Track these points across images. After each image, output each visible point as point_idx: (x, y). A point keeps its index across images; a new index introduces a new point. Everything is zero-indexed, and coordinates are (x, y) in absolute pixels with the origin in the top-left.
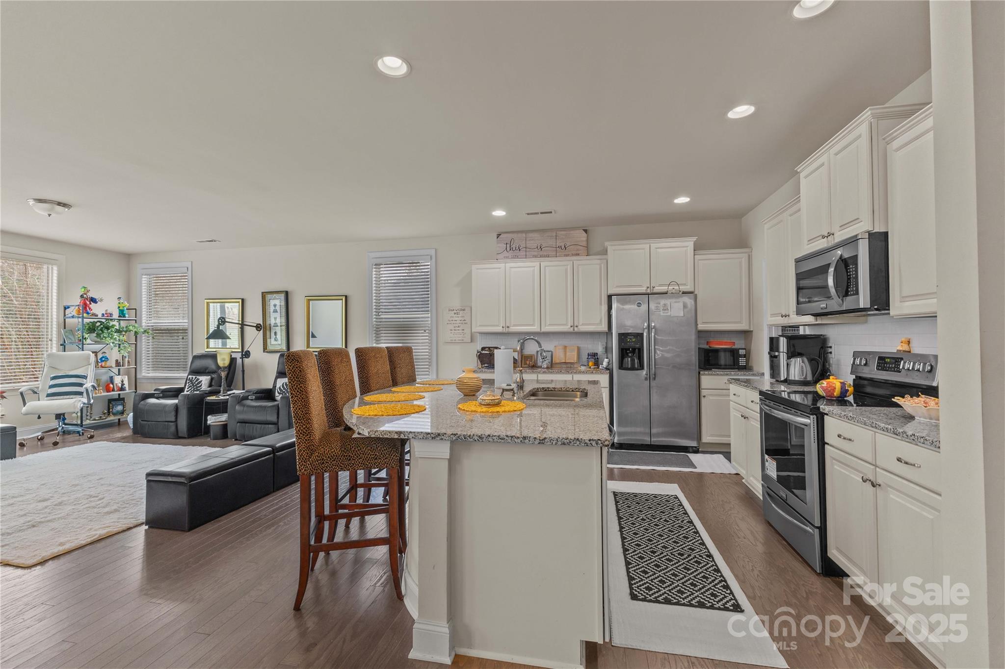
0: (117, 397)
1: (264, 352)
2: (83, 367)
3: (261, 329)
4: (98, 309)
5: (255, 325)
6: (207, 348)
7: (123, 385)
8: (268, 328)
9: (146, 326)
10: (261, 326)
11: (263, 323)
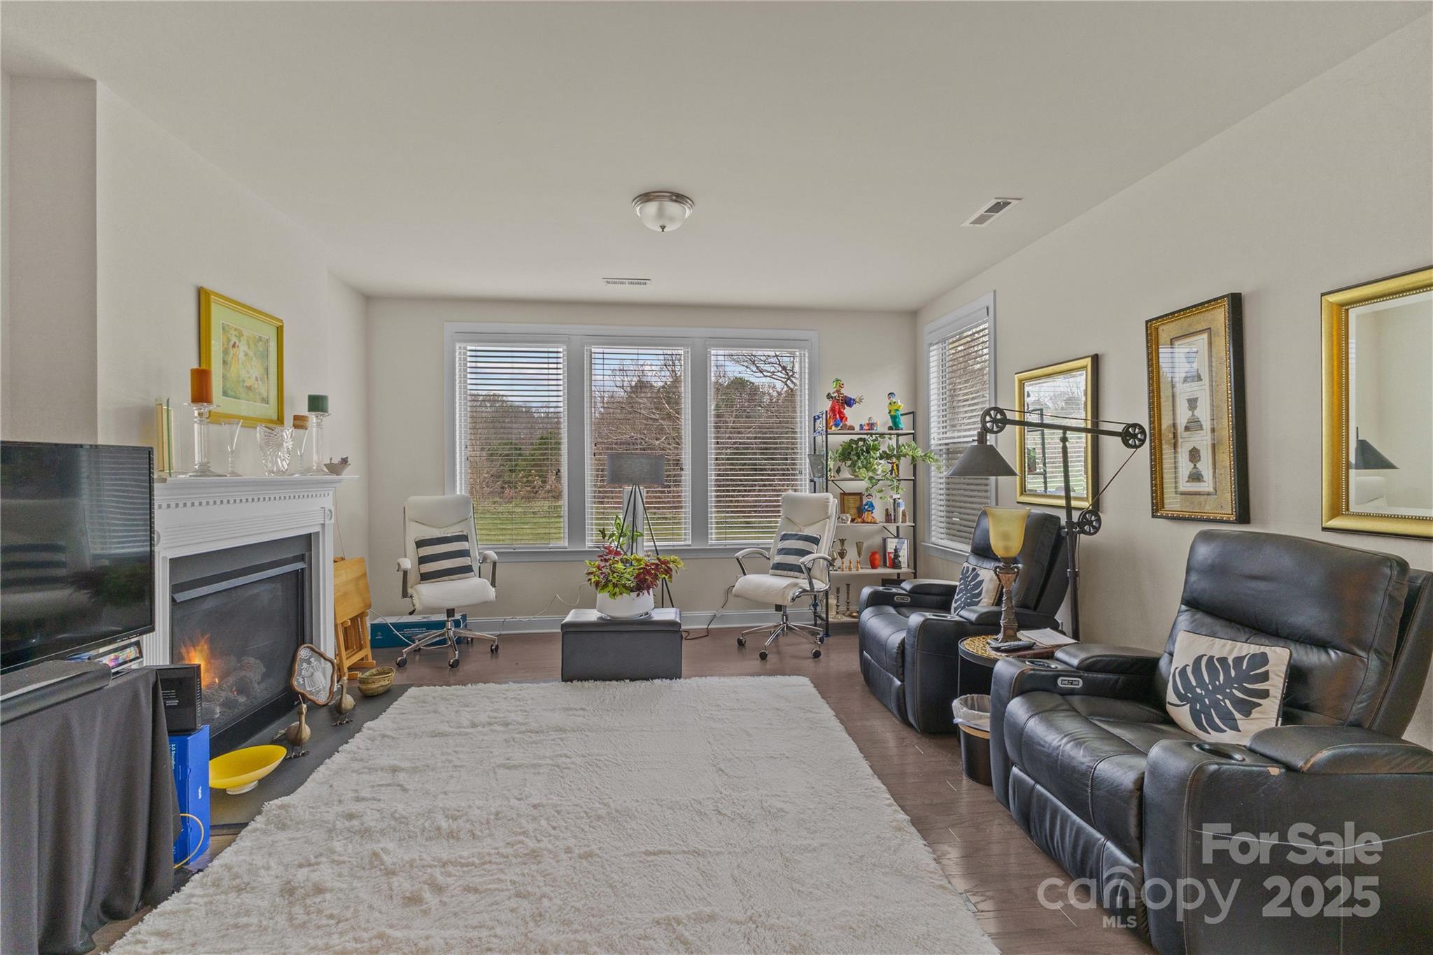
0: (896, 578)
1: (1153, 516)
2: (814, 523)
3: (1143, 441)
4: (854, 416)
5: (1120, 428)
6: (1022, 494)
7: (897, 556)
8: (1167, 435)
9: (937, 445)
10: (1143, 432)
11: (1151, 422)
